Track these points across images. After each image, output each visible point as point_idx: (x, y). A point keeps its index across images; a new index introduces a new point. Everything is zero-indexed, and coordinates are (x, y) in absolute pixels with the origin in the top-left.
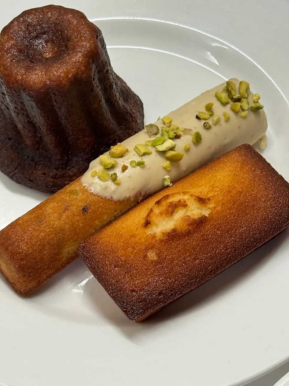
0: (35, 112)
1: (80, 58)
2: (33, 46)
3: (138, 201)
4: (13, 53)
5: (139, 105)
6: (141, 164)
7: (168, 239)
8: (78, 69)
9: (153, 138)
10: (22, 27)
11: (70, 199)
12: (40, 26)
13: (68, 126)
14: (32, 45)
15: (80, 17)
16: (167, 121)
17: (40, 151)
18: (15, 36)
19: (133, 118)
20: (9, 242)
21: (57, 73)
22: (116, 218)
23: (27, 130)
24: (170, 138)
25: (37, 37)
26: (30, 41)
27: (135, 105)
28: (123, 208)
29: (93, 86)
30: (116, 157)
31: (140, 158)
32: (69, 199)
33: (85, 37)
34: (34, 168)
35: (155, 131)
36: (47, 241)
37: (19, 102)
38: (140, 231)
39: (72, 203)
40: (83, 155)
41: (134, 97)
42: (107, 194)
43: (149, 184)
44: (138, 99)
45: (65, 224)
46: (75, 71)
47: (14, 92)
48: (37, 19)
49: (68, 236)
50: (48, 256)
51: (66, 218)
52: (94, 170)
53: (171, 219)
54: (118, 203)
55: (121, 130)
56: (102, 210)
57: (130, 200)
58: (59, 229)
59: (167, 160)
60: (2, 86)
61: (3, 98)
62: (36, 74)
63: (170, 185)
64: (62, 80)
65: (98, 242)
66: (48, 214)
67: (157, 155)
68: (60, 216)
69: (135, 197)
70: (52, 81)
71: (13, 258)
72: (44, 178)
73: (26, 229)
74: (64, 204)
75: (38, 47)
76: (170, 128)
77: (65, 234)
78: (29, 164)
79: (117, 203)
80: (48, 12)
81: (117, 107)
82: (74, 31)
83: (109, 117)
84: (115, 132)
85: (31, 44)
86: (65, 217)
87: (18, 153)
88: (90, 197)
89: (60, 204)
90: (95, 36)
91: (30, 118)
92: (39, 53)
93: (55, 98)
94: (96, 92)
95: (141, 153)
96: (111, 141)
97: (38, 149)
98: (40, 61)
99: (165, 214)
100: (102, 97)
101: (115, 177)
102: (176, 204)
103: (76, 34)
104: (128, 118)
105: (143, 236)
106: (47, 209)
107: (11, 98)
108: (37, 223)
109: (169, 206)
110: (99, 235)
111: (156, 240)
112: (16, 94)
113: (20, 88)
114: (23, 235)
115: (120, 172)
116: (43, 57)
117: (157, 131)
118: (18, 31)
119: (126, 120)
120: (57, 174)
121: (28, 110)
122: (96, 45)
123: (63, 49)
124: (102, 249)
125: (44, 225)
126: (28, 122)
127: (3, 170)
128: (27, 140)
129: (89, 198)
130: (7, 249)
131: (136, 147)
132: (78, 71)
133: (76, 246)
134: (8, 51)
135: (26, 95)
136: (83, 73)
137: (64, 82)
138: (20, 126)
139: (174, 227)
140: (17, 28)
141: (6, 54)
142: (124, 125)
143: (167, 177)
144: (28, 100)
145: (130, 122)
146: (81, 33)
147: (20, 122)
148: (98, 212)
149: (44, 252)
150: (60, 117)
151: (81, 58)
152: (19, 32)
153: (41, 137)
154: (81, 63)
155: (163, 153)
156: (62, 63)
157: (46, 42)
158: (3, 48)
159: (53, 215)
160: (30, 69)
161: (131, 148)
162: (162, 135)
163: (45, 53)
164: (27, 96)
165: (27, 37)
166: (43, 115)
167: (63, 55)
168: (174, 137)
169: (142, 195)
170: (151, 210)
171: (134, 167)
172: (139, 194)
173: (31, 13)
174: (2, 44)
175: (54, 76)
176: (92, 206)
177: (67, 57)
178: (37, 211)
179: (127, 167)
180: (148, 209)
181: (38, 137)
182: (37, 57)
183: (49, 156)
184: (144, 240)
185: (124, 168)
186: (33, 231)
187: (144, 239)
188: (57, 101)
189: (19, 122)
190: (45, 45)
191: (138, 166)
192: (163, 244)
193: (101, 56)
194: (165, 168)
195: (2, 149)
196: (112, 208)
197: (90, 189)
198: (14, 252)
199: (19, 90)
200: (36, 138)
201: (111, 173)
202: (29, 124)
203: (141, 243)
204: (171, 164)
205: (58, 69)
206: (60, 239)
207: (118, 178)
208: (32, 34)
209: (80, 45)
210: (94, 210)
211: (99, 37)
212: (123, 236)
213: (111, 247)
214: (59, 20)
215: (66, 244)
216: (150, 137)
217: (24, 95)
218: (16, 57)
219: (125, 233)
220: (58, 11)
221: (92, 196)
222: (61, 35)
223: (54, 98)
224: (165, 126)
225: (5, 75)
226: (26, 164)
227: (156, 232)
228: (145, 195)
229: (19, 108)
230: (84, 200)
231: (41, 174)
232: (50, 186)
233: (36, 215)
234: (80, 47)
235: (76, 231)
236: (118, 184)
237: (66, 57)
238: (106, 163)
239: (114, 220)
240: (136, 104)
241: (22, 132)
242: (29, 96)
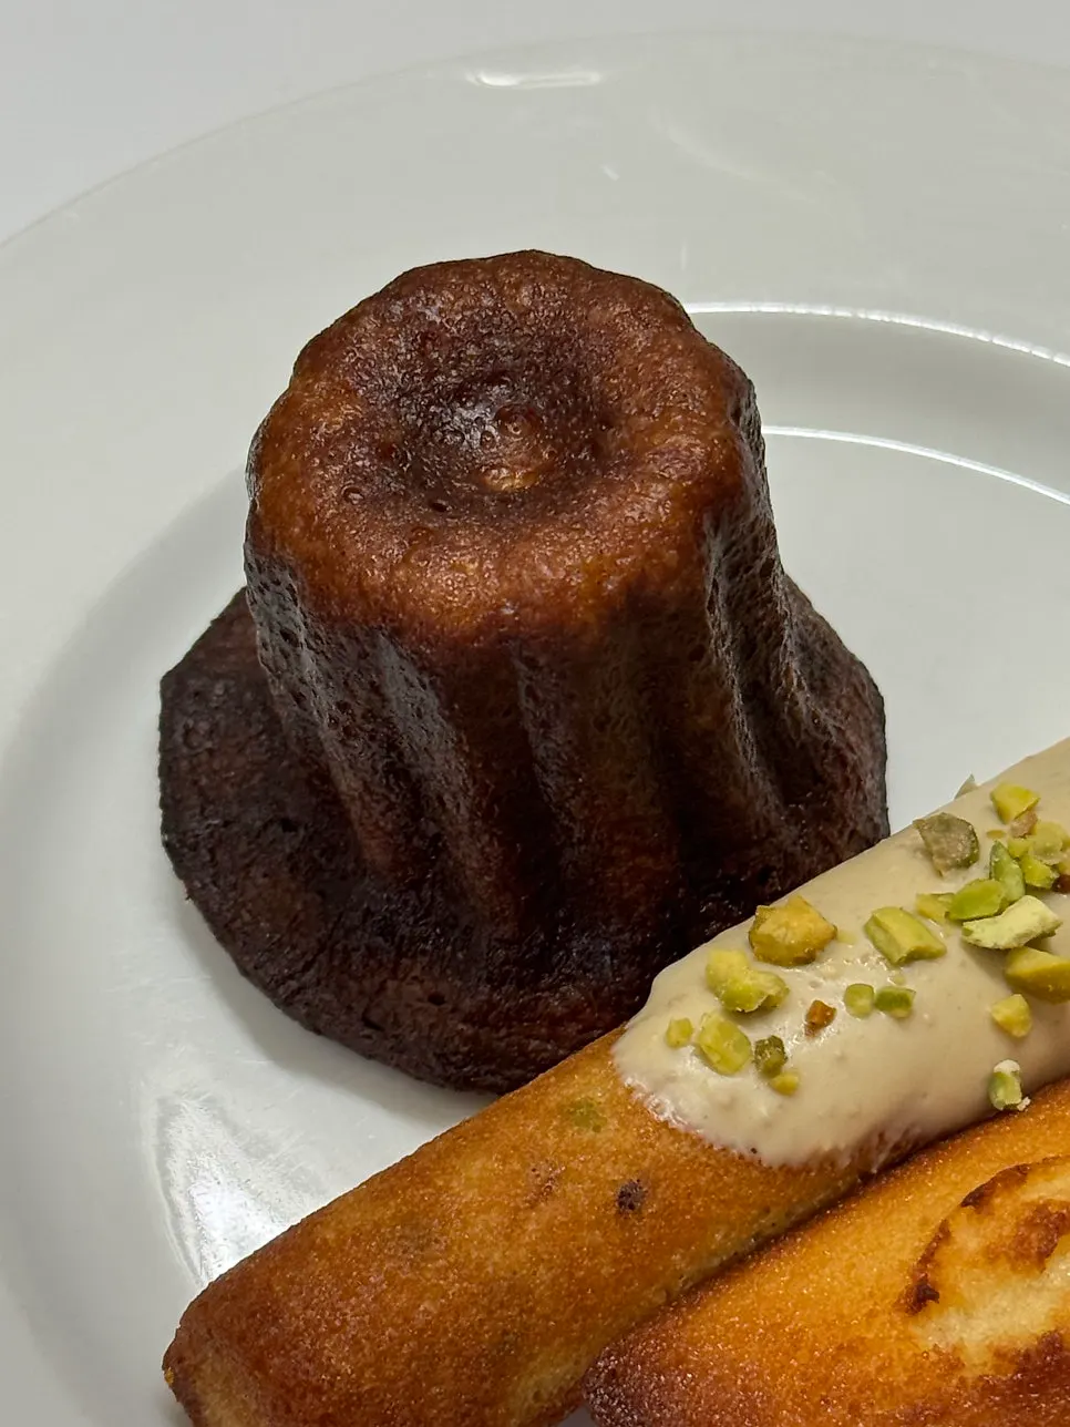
0: (430, 734)
1: (661, 509)
2: (443, 432)
3: (870, 1167)
4: (354, 461)
5: (868, 705)
6: (894, 1003)
7: (1020, 1382)
8: (648, 556)
9: (953, 885)
10: (397, 342)
11: (563, 1145)
12: (478, 345)
13: (573, 802)
14: (438, 428)
15: (664, 315)
16: (1015, 807)
17: (426, 893)
18: (361, 383)
19: (849, 769)
20: (274, 1330)
21: (554, 571)
22: (767, 1244)
23: (378, 802)
24: (1030, 890)
25: (461, 394)
26: (428, 406)
27: (856, 708)
28: (801, 1201)
29: (706, 636)
30: (778, 963)
31: (894, 972)
32: (558, 1143)
33: (685, 412)
34: (391, 966)
35: (961, 849)
36: (451, 1342)
37: (360, 684)
38: (884, 1324)
39: (573, 1165)
40: (620, 931)
41: (850, 671)
42: (734, 1135)
43: (925, 1095)
44: (865, 681)
45: (536, 1264)
46: (633, 563)
47: (344, 640)
48: (468, 313)
49: (547, 1318)
50: (445, 1410)
51: (539, 1235)
52: (678, 1015)
53: (1035, 1284)
54: (780, 1178)
55: (796, 824)
56: (707, 1207)
57: (833, 1164)
58: (506, 1284)
59: (1015, 992)
60: (290, 604)
61: (286, 656)
62: (453, 568)
63: (1021, 1107)
64: (575, 605)
65: (681, 1360)
66: (459, 1212)
67: (971, 963)
68: (516, 1223)
69: (857, 1155)
70: (526, 605)
71: (288, 1410)
72: (432, 1021)
73: (355, 1273)
74: (533, 1165)
75: (463, 439)
76: (1030, 839)
77: (532, 1310)
78: (368, 947)
79: (775, 1175)
80: (517, 286)
81: (789, 722)
82: (635, 379)
83: (753, 770)
84: (771, 834)
85: (435, 423)
86: (536, 1231)
87: (322, 893)
88: (657, 1144)
89: (517, 1166)
90: (730, 409)
91: (401, 755)
92: (469, 464)
93: (530, 679)
94: (715, 658)
95: (899, 949)
96: (749, 873)
97: (416, 886)
98: (472, 504)
99: (1009, 1259)
100: (733, 682)
101: (776, 1058)
102: (1063, 1215)
103: (643, 393)
104: (829, 770)
105: (900, 1354)
106: (454, 1184)
107: (324, 664)
108: (404, 1252)
109: (1030, 1224)
110: (686, 1322)
111: (962, 1380)
112: (351, 650)
113: (373, 624)
114: (340, 1304)
115: (800, 1033)
116: (484, 488)
117: (973, 849)
118: (380, 361)
119: (818, 779)
120: (493, 1006)
121: (395, 720)
122: (735, 449)
123: (581, 456)
124: (700, 1398)
125: (441, 1262)
126: (390, 769)
127: (252, 965)
128: (373, 843)
129: (652, 1146)
130: (259, 1364)
131: (874, 920)
132: (647, 567)
133: (577, 1363)
134: (329, 449)
135: (401, 656)
136: (670, 574)
137: (580, 612)
138: (347, 783)
139: (1053, 1329)
140: (374, 348)
141: (322, 466)
142: (807, 803)
143: (1007, 1067)
144: (407, 680)
145: (834, 787)
146: (665, 391)
147: (351, 767)
148: (688, 1217)
149: (428, 1389)
150: (539, 763)
151: (664, 507)
152: (384, 368)
153: (438, 837)
154: (666, 532)
155: (995, 958)
156: (578, 526)
157: (503, 418)
158: (307, 436)
159: (482, 1217)
160: (429, 544)
161: (849, 923)
162: (995, 872)
163: (493, 467)
164: (405, 664)
165: (417, 390)
166: (467, 748)
167: (584, 486)
168: (1047, 884)
169: (891, 1145)
170: (943, 1234)
171: (864, 1015)
172: (875, 1140)
173: (443, 285)
174: (304, 417)
175: (538, 582)
176: (664, 1185)
177: (603, 501)
178: (409, 1192)
179: (833, 1011)
180: (924, 1222)
181: (423, 837)
182: (458, 485)
183: (465, 921)
184: (904, 1377)
185: (819, 1018)
186: (384, 1286)
187: (905, 1370)
188: (540, 694)
189: (346, 765)
190: (493, 431)
191: (882, 1010)
192: (996, 1404)
193: (754, 501)
194: (1002, 1029)
195: (248, 866)
196: (751, 1200)
197: (658, 1105)
198: (292, 1383)
199: (371, 633)
200: (416, 841)
201: (758, 1033)
202: (392, 781)
203: (891, 1390)
204: (1032, 1008)
205: (558, 553)
206: (505, 1333)
207: (788, 1065)
208: (440, 379)
209: (662, 448)
210: (671, 1204)
211: (746, 414)
212: (803, 1345)
213: (745, 1389)
214: (568, 324)
215: (532, 1357)
216: (940, 874)
217: (390, 658)
218: (366, 479)
219: (814, 1326)
220: (566, 284)
221: (666, 1139)
222: (574, 392)
223: (528, 682)
224: (1006, 829)
225: (308, 561)
226: (356, 949)
227: (961, 1339)
228: (904, 1144)
229: (359, 712)
230: (626, 1153)
231: (420, 1000)
232: (460, 1057)
233: (404, 1208)
234: (663, 454)
235: (582, 1299)
236: (787, 1091)
237: (596, 497)
238: (739, 987)
239: (752, 1253)
240: (856, 700)
241: (355, 810)
242: (413, 662)
